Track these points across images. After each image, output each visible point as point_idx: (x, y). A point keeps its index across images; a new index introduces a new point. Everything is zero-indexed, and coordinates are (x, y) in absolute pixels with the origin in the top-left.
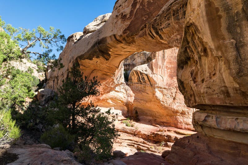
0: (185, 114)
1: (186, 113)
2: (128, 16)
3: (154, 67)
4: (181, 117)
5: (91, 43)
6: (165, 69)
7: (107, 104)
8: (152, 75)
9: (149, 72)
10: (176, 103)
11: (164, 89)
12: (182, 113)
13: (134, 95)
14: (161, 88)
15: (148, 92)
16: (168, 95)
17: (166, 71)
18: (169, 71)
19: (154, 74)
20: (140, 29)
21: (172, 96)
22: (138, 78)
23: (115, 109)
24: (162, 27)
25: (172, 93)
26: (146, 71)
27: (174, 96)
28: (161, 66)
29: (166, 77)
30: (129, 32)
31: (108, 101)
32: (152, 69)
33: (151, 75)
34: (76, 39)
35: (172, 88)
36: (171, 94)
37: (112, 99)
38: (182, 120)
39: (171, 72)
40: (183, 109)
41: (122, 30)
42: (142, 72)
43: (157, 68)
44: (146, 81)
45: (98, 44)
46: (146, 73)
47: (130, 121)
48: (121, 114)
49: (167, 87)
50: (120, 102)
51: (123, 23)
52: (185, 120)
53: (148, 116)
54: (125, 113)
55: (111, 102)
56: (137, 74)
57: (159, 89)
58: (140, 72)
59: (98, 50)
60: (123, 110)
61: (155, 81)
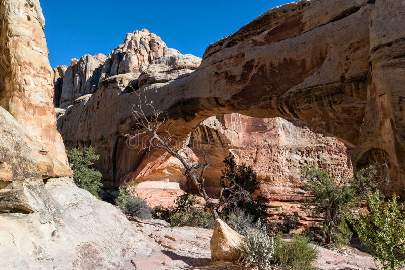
0: (269, 180)
1: (271, 179)
2: (238, 79)
3: (226, 120)
4: (265, 185)
5: (168, 101)
6: (241, 123)
7: (160, 176)
8: (224, 131)
9: (219, 127)
10: (258, 167)
11: (240, 150)
12: (265, 180)
13: (198, 159)
14: (237, 148)
15: (218, 154)
16: (247, 157)
17: (241, 125)
18: (245, 124)
19: (226, 129)
20: (262, 100)
21: (252, 158)
22: (202, 136)
23: (170, 181)
24: (300, 107)
25: (251, 155)
26: (215, 125)
27: (254, 157)
28: (234, 118)
29: (242, 133)
30: (242, 100)
31: (163, 171)
32: (223, 123)
33: (222, 132)
34: (123, 87)
35: (250, 147)
36: (249, 155)
37: (168, 168)
38: (266, 189)
39: (249, 126)
40: (268, 175)
41: (229, 94)
42: (210, 127)
43: (230, 122)
44: (215, 140)
45: (182, 104)
46: (215, 128)
47: (192, 195)
48: (178, 188)
49: (244, 147)
50: (179, 170)
51: (231, 86)
52: (270, 188)
53: (215, 186)
54: (184, 185)
55: (167, 173)
56: (201, 131)
57: (234, 149)
58: (207, 127)
59: (180, 112)
60: (180, 182)
61: (228, 140)
